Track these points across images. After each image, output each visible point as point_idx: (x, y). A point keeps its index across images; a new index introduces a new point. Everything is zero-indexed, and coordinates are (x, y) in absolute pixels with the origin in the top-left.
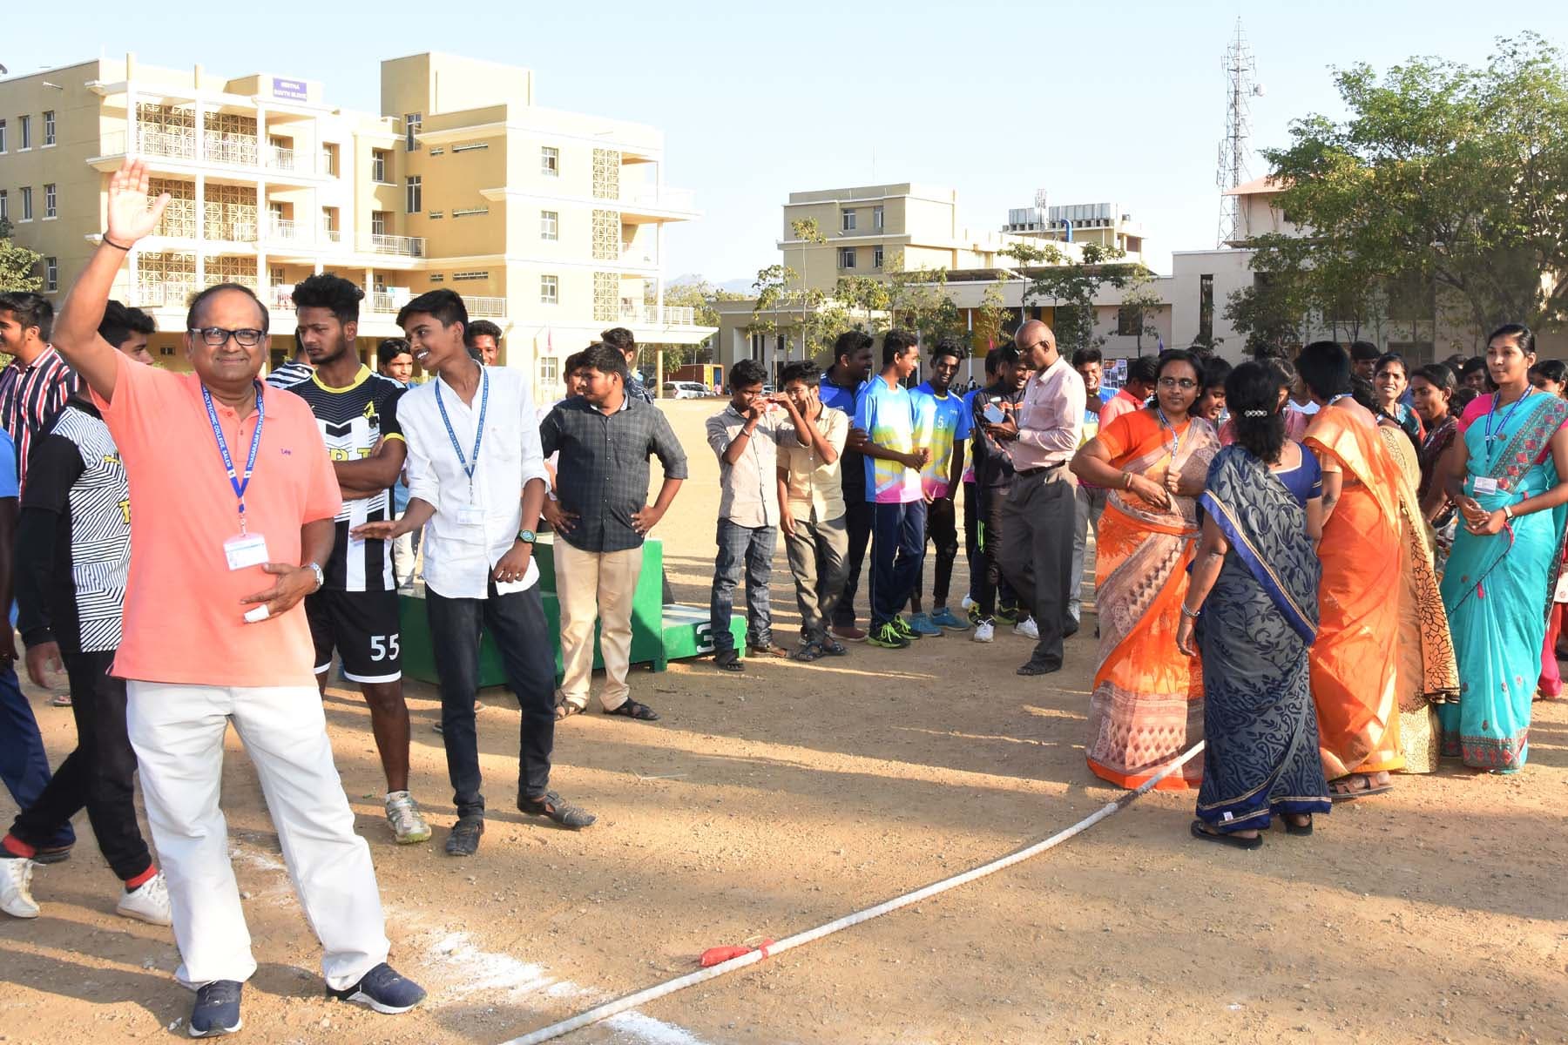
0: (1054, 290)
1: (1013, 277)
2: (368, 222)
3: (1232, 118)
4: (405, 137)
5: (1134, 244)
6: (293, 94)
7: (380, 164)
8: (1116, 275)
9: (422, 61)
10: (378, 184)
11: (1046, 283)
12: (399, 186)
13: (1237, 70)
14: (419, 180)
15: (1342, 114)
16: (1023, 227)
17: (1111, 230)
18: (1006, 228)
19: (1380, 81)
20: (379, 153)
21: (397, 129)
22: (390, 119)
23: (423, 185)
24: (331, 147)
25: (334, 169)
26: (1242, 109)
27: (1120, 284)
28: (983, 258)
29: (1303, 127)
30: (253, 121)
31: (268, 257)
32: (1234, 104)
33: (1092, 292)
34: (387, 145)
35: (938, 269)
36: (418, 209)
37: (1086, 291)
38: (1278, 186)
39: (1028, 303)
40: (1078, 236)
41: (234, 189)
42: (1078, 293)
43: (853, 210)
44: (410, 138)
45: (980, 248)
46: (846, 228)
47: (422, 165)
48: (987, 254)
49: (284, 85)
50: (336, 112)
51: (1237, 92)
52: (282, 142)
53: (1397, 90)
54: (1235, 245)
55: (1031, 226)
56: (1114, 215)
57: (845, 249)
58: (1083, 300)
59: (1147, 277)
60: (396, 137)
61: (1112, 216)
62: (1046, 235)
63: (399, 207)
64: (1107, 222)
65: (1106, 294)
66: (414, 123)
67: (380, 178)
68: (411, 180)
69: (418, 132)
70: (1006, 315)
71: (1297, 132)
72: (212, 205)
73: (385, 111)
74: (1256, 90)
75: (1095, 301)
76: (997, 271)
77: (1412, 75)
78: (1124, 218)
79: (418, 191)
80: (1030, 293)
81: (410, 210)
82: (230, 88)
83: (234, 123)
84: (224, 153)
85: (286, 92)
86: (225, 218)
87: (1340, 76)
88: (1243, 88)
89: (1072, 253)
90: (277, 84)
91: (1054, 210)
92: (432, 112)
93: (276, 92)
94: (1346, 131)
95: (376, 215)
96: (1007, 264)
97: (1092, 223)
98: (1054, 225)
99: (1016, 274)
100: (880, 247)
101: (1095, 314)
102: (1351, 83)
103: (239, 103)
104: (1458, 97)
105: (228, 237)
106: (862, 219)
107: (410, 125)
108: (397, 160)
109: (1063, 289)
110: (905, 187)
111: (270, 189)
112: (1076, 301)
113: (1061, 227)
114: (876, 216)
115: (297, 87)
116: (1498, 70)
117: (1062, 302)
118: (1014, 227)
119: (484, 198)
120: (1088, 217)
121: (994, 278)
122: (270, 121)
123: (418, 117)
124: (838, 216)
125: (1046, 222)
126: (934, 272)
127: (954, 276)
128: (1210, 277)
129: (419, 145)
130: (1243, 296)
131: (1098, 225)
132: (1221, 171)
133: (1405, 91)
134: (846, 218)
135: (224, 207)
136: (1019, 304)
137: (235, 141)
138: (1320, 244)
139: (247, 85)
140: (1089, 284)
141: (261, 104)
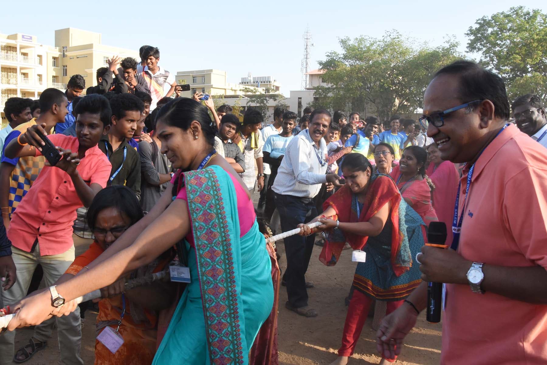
0: (256, 101)
1: (243, 97)
2: (51, 79)
3: (305, 52)
4: (62, 54)
5: (277, 88)
6: (28, 40)
7: (54, 61)
8: (274, 97)
9: (67, 30)
10: (54, 67)
11: (254, 99)
12: (60, 68)
13: (307, 39)
14: (66, 66)
15: (341, 52)
16: (245, 83)
17: (271, 84)
18: (240, 83)
19: (351, 43)
20: (54, 58)
21: (60, 51)
22: (58, 48)
23: (68, 68)
24: (40, 56)
25: (41, 63)
26: (308, 50)
27: (275, 100)
28: (234, 92)
29: (330, 55)
30: (16, 48)
31: (21, 89)
32: (306, 49)
33: (267, 102)
34: (57, 56)
35: (222, 95)
36: (66, 75)
37: (265, 102)
38: (322, 72)
39: (248, 105)
40: (261, 86)
41: (10, 69)
42: (262, 102)
43: (196, 77)
44: (64, 54)
45: (233, 89)
46: (194, 82)
47: (67, 62)
48: (235, 91)
49: (25, 37)
50: (41, 46)
51: (307, 45)
52: (25, 54)
53: (356, 45)
54: (308, 89)
55: (248, 83)
56: (272, 80)
57: (193, 89)
58: (264, 104)
59: (283, 98)
60: (59, 53)
61: (271, 80)
62: (252, 85)
63: (60, 74)
64: (270, 82)
65: (271, 103)
66: (65, 49)
67: (54, 66)
68: (64, 66)
69: (66, 52)
70: (241, 108)
71: (328, 56)
72: (3, 73)
73: (56, 46)
74: (312, 45)
75: (268, 105)
76: (239, 95)
77: (361, 41)
78: (274, 81)
79: (66, 70)
80: (249, 102)
81: (64, 75)
82: (9, 38)
83: (10, 48)
84: (7, 58)
85: (26, 40)
86: (8, 77)
87: (341, 40)
88: (309, 44)
89: (261, 91)
90: (23, 37)
91: (254, 78)
92: (70, 46)
93: (23, 39)
94: (342, 56)
95: (54, 77)
96: (241, 93)
97: (265, 82)
98: (254, 83)
99: (244, 96)
100: (204, 88)
101: (268, 108)
102: (343, 42)
103: (12, 42)
104: (374, 47)
105: (9, 83)
106: (198, 80)
107: (64, 50)
108: (60, 61)
109: (258, 101)
110: (211, 71)
111: (21, 69)
112: (262, 105)
113: (257, 83)
114: (203, 79)
115: (29, 38)
116: (385, 40)
117: (258, 105)
118: (243, 83)
119: (86, 72)
120: (264, 80)
121: (238, 98)
122: (21, 48)
123: (66, 47)
124: (192, 79)
125: (252, 81)
126: (219, 96)
127: (226, 97)
128: (300, 98)
129: (66, 56)
130: (311, 104)
131: (267, 82)
132: (302, 68)
133: (359, 45)
134: (194, 79)
135: (7, 74)
136: (245, 105)
137: (11, 54)
138: (334, 89)
139: (14, 37)
140: (266, 100)
141: (18, 43)
